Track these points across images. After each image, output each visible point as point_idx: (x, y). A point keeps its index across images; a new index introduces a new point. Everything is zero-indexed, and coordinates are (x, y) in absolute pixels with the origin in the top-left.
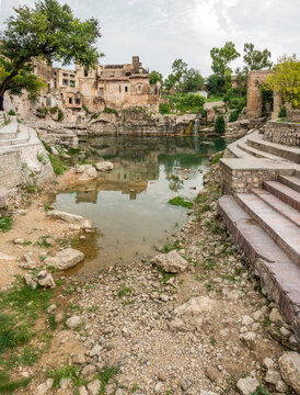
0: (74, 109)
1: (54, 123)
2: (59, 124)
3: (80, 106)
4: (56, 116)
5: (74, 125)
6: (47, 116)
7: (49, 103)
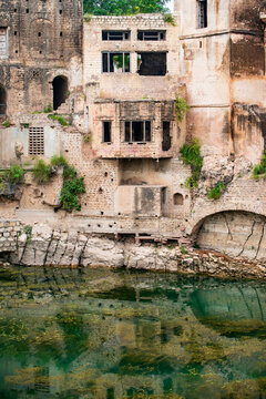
0: (125, 163)
1: (52, 218)
2: (72, 223)
3: (153, 148)
4: (54, 192)
5: (127, 226)
6: (28, 195)
7: (37, 146)
